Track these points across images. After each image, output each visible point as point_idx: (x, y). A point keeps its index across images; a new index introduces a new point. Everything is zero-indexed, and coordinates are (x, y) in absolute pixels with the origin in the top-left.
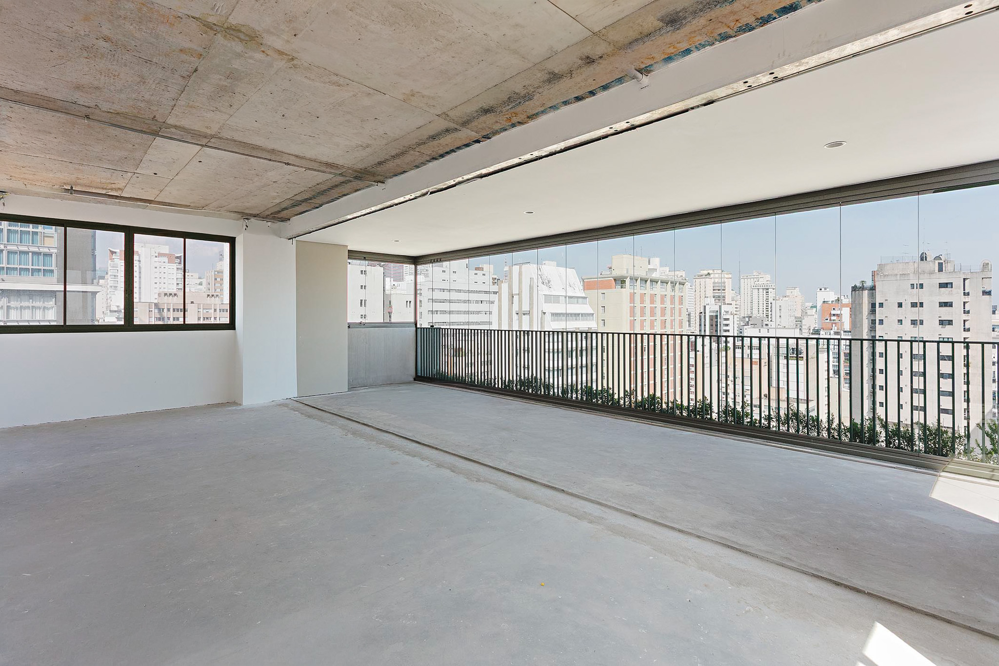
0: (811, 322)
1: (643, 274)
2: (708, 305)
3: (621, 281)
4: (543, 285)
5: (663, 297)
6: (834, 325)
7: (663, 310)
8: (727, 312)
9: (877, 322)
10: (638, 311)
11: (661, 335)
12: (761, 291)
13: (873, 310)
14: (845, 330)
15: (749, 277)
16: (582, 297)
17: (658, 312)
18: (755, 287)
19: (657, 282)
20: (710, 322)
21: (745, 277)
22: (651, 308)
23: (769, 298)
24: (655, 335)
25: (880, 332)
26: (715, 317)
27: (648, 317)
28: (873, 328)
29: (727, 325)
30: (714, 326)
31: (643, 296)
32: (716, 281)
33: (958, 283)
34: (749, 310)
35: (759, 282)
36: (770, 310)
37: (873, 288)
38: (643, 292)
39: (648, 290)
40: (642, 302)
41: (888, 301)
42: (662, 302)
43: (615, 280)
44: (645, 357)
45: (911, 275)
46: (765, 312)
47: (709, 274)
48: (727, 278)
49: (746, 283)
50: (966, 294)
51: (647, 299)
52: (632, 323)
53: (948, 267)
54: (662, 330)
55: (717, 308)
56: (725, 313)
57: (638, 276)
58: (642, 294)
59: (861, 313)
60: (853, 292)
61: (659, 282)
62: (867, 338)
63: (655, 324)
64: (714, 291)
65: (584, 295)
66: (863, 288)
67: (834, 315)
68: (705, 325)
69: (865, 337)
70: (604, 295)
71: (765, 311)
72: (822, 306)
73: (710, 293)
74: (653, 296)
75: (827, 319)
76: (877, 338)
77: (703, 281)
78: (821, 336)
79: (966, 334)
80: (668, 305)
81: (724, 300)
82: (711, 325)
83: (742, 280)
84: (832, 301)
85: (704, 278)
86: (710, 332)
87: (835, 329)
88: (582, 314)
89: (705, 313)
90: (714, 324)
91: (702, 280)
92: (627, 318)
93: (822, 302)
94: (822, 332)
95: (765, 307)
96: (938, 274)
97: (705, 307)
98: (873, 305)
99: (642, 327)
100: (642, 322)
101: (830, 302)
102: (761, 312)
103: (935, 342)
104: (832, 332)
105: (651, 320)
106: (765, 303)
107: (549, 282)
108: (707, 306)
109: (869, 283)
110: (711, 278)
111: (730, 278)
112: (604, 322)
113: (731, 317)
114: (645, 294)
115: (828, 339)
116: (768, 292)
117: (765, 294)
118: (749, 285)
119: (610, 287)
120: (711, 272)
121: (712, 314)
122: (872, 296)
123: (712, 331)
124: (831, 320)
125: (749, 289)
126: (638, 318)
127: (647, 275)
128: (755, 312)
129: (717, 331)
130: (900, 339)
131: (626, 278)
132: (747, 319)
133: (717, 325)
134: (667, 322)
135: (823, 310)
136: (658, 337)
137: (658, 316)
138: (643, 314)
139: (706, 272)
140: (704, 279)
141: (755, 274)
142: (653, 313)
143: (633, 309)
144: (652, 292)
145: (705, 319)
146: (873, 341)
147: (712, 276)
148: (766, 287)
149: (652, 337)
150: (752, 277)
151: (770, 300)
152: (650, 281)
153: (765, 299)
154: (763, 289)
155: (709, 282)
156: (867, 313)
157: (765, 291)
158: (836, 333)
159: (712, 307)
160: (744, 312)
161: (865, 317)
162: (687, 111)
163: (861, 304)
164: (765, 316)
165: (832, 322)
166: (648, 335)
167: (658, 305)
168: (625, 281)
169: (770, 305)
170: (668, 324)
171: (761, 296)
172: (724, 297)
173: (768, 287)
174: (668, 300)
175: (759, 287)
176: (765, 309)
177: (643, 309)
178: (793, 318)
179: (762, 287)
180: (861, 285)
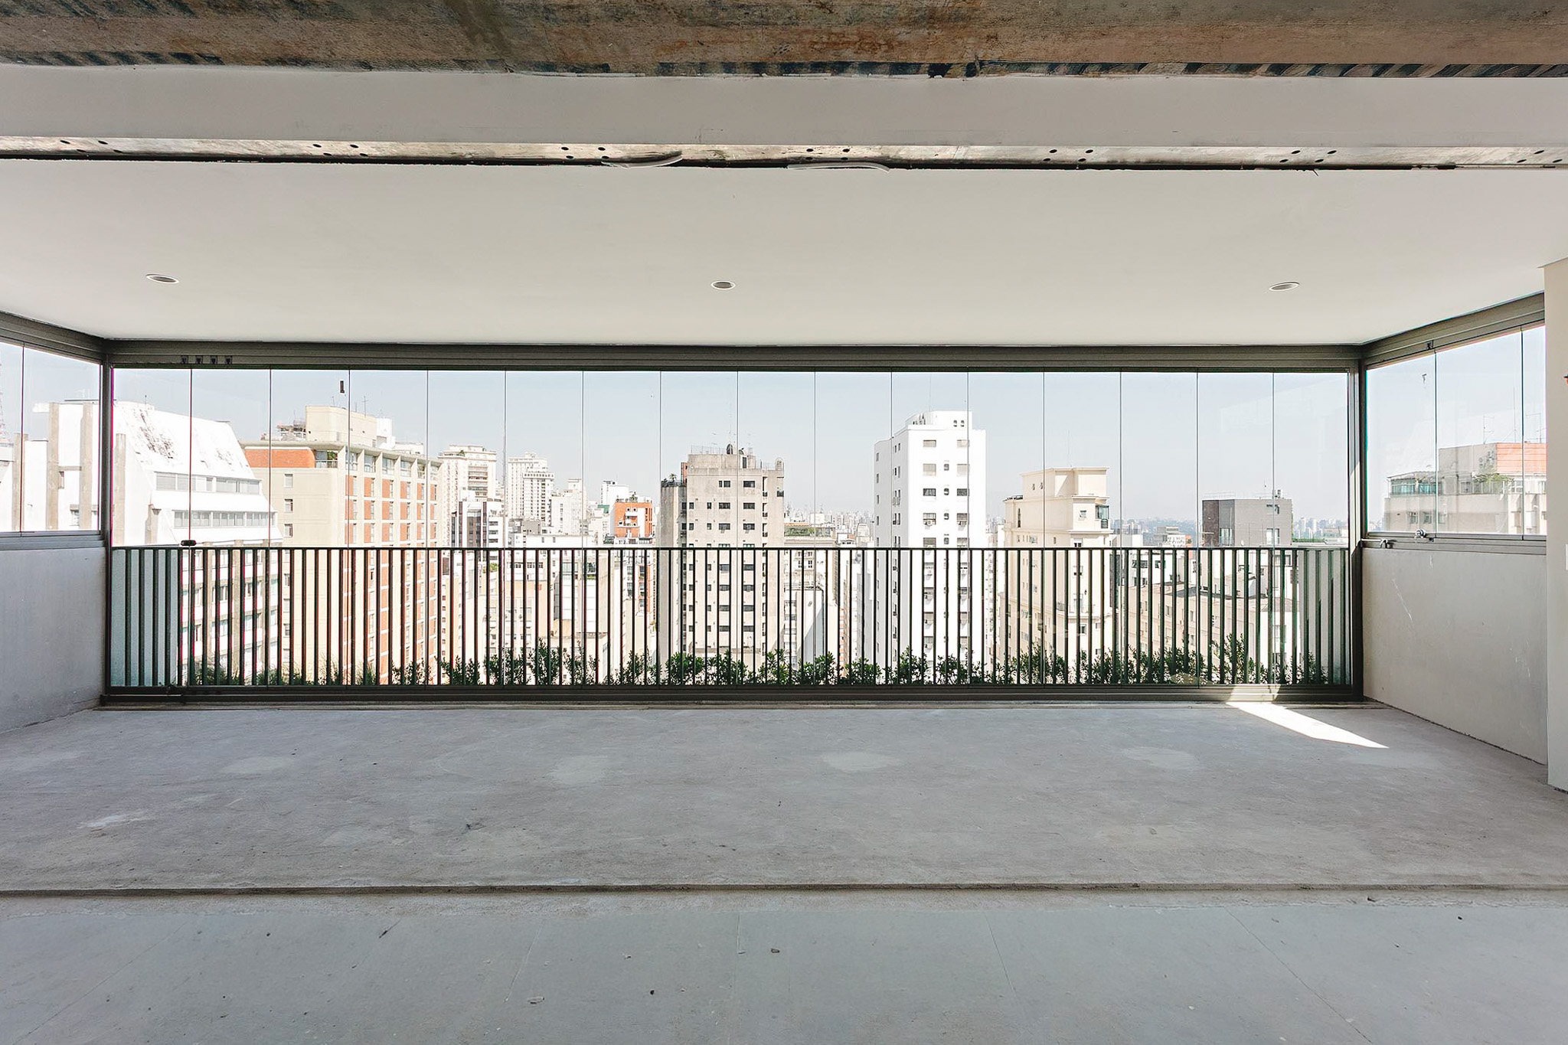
0: (601, 527)
1: (367, 444)
2: (466, 500)
3: (327, 455)
4: (151, 452)
5: (405, 486)
6: (629, 531)
7: (405, 508)
8: (495, 512)
9: (688, 526)
10: (359, 509)
11: (403, 550)
12: (535, 482)
13: (684, 513)
14: (641, 537)
15: (519, 461)
16: (249, 481)
17: (396, 510)
18: (527, 477)
19: (394, 460)
20: (469, 528)
21: (514, 461)
22: (384, 504)
23: (546, 493)
24: (391, 550)
25: (691, 539)
26: (475, 520)
27: (378, 519)
28: (684, 534)
29: (494, 532)
30: (475, 533)
31: (369, 482)
32: (473, 465)
33: (758, 482)
34: (519, 510)
35: (534, 470)
36: (547, 509)
37: (683, 485)
38: (370, 475)
39: (380, 473)
40: (368, 492)
41: (699, 501)
42: (404, 494)
43: (315, 451)
44: (372, 588)
45: (720, 470)
46: (540, 513)
47: (462, 452)
48: (489, 461)
49: (515, 470)
50: (765, 495)
51: (377, 488)
52: (349, 531)
53: (751, 464)
54: (402, 542)
55: (480, 506)
56: (491, 514)
57: (360, 447)
58: (368, 478)
59: (672, 515)
60: (663, 488)
61: (399, 460)
62: (677, 547)
63: (391, 532)
64: (470, 480)
65: (251, 477)
66: (672, 484)
67: (628, 517)
68: (461, 533)
69: (676, 545)
70: (291, 478)
71: (540, 511)
72: (615, 507)
73: (464, 481)
74: (387, 484)
75: (621, 523)
76: (688, 546)
77: (453, 462)
78: (615, 546)
79: (765, 540)
80: (413, 498)
81: (485, 494)
82: (471, 533)
83: (509, 466)
84: (627, 500)
85: (456, 458)
86: (469, 543)
87: (630, 536)
88: (250, 514)
89: (461, 514)
90: (475, 530)
91: (451, 460)
92: (339, 521)
93: (615, 501)
94: (616, 540)
95: (540, 506)
96: (742, 471)
97: (461, 504)
98: (684, 505)
99: (368, 536)
100: (368, 530)
101: (624, 501)
102: (535, 512)
103: (739, 549)
104: (627, 541)
105: (383, 524)
106: (540, 499)
107: (167, 445)
108: (464, 503)
109: (678, 479)
110: (466, 459)
111: (495, 461)
112: (291, 530)
113: (500, 520)
114: (374, 479)
115: (622, 549)
116: (544, 484)
117: (540, 488)
118: (519, 473)
119: (305, 465)
120: (465, 449)
121: (472, 515)
122: (683, 495)
123: (471, 541)
124: (625, 524)
125: (519, 479)
126: (360, 520)
127: (374, 446)
128: (527, 512)
129: (479, 541)
130: (709, 546)
131: (339, 448)
132: (518, 524)
133: (478, 533)
134: (410, 529)
135: (616, 512)
136: (397, 554)
137: (396, 518)
138: (368, 514)
139: (458, 450)
140: (455, 460)
141: (527, 457)
142: (387, 513)
143: (349, 505)
144: (388, 477)
145: (461, 524)
146: (683, 549)
147: (467, 456)
148: (542, 477)
149: (384, 554)
150: (523, 461)
151: (548, 496)
152: (383, 457)
153: (540, 494)
154: (538, 480)
155: (463, 466)
156: (677, 516)
157: (540, 483)
158: (632, 541)
159: (473, 504)
160: (513, 512)
161: (675, 521)
162: (1408, 167)
163: (671, 504)
164: (540, 518)
165: (627, 526)
166: (378, 550)
167: (396, 497)
168: (336, 455)
169: (547, 502)
170: (413, 531)
171: (535, 489)
172: (485, 489)
173: (545, 477)
174: (413, 491)
175: (533, 477)
176: (540, 508)
177: (369, 506)
178: (578, 521)
179: (536, 477)
180: (671, 480)
